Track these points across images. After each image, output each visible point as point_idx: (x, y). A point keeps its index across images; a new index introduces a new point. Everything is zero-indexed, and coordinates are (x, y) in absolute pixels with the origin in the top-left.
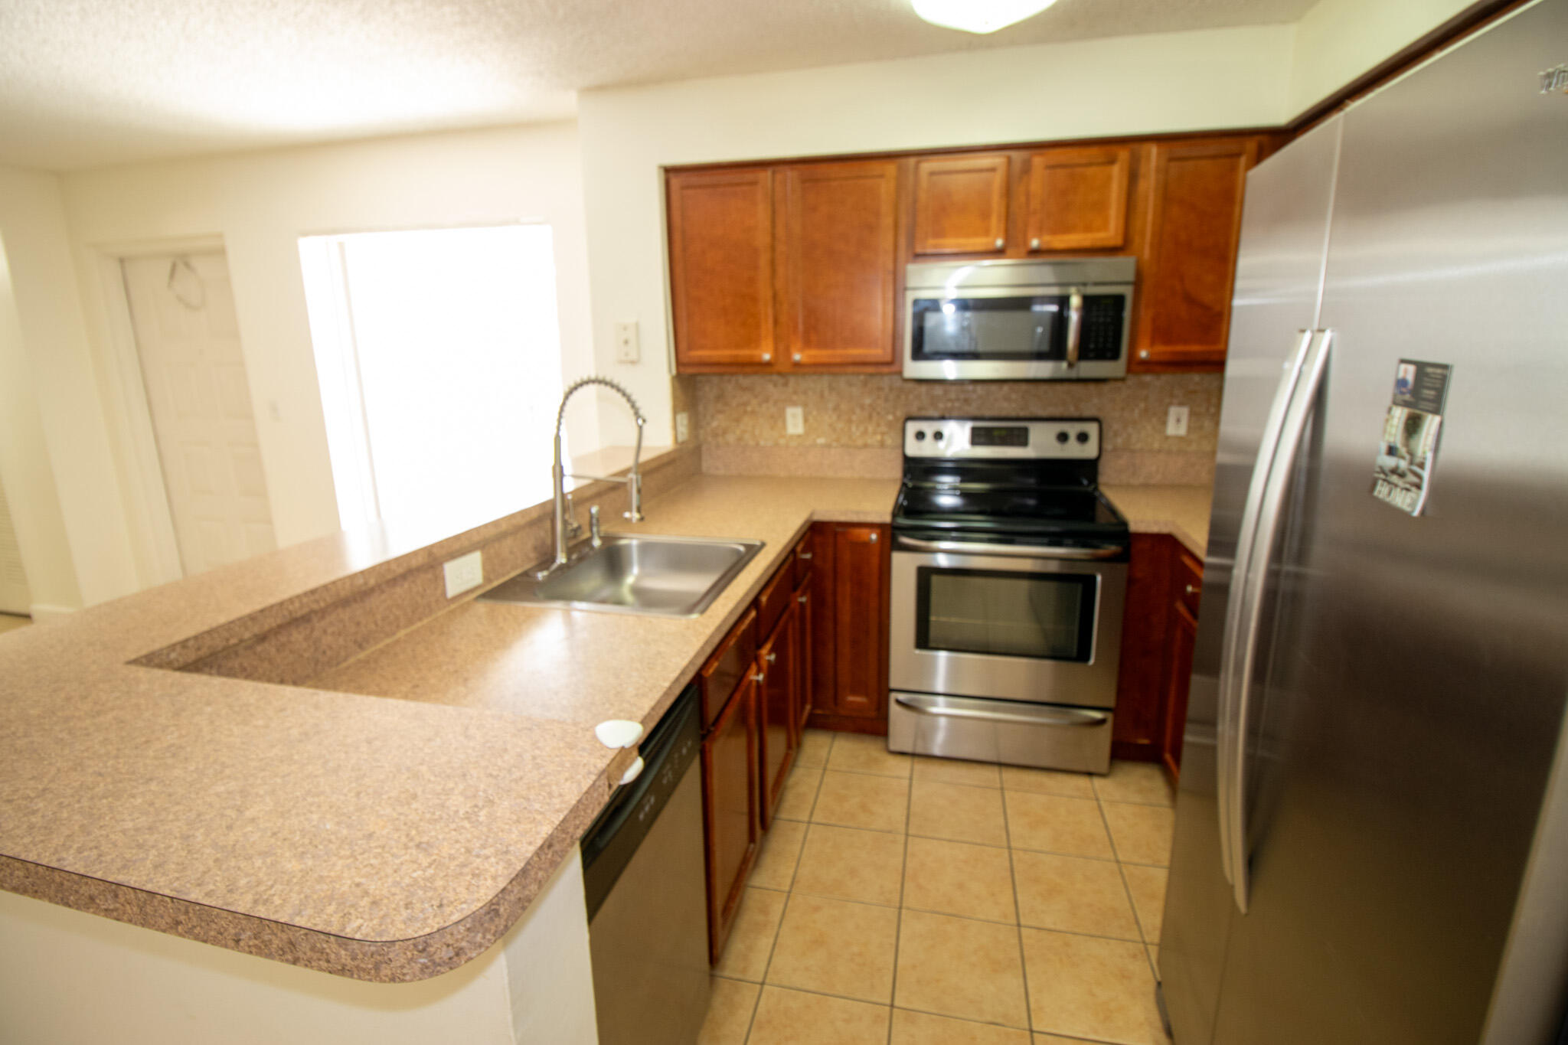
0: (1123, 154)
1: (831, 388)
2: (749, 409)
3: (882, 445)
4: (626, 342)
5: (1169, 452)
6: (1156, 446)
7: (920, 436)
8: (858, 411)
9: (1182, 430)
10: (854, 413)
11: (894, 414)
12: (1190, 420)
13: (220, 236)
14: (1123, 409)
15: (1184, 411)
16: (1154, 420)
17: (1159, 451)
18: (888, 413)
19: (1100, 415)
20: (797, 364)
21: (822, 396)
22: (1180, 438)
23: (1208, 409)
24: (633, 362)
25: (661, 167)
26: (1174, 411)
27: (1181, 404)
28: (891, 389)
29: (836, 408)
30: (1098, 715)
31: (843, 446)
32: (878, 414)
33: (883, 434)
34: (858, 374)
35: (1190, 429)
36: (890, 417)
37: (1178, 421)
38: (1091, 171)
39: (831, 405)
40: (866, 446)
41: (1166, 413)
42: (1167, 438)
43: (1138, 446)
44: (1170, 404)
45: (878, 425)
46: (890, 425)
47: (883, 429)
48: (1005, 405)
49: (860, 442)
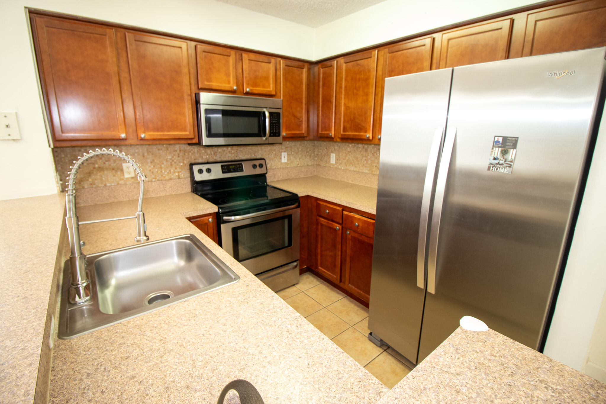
0: (273, 60)
1: (148, 152)
3: (179, 178)
4: (8, 126)
5: (283, 168)
6: (279, 166)
7: (200, 171)
8: (165, 162)
9: (286, 161)
10: (163, 163)
11: (183, 163)
12: (287, 157)
14: (269, 154)
15: (286, 154)
16: (278, 157)
17: (280, 168)
18: (180, 162)
19: (263, 157)
20: (142, 139)
21: (144, 156)
22: (285, 163)
23: (291, 153)
24: (16, 140)
26: (283, 154)
27: (285, 152)
28: (180, 151)
29: (152, 162)
30: (295, 264)
31: (158, 180)
32: (175, 163)
33: (178, 172)
34: (163, 144)
35: (288, 160)
36: (181, 164)
37: (284, 157)
38: (263, 64)
39: (149, 161)
40: (171, 179)
41: (281, 155)
42: (282, 163)
43: (274, 167)
44: (282, 152)
45: (176, 168)
46: (182, 168)
47: (179, 170)
49: (167, 178)
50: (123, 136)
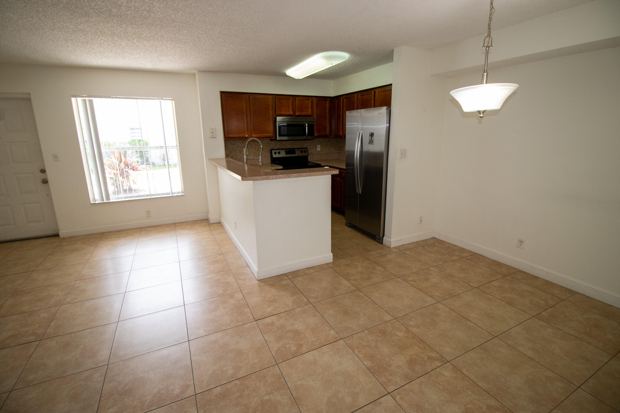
0: (310, 99)
2: (234, 149)
3: (266, 156)
4: (213, 133)
5: (318, 154)
6: (316, 153)
7: (275, 153)
8: (260, 148)
9: (320, 150)
11: (268, 149)
13: (29, 94)
14: (310, 146)
15: (319, 146)
16: (315, 147)
17: (316, 154)
19: (307, 147)
21: (252, 145)
22: (319, 151)
23: (323, 145)
24: (214, 137)
25: (220, 91)
27: (319, 145)
28: (267, 143)
29: (255, 148)
32: (265, 149)
33: (265, 154)
35: (321, 149)
37: (319, 148)
38: (306, 101)
41: (317, 146)
42: (317, 151)
43: (313, 153)
46: (267, 151)
47: (265, 152)
48: (289, 146)
50: (247, 136)
